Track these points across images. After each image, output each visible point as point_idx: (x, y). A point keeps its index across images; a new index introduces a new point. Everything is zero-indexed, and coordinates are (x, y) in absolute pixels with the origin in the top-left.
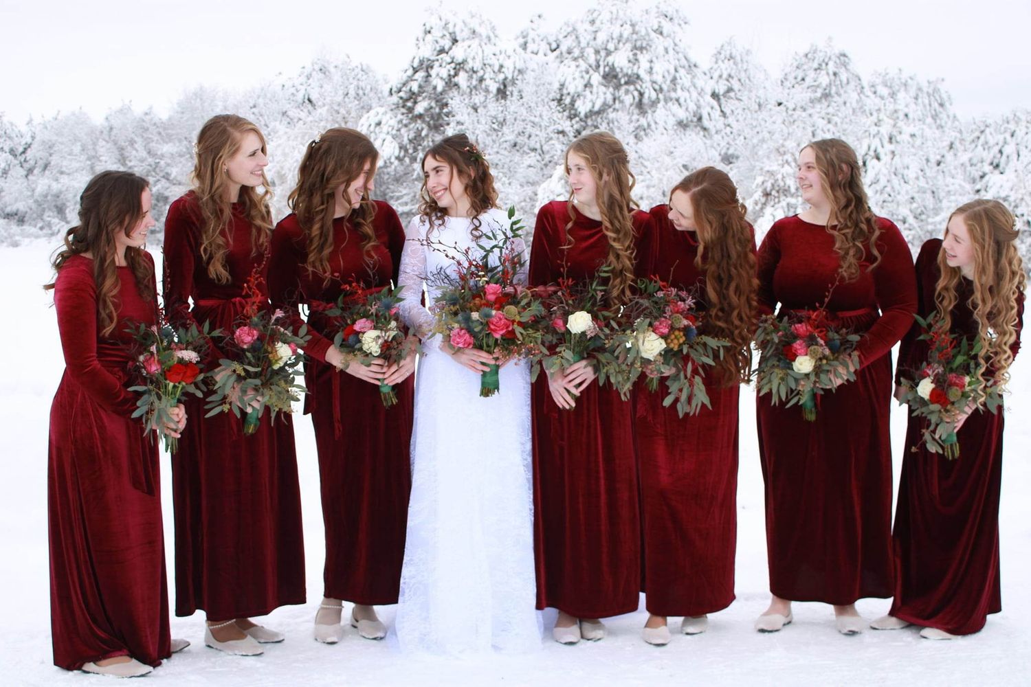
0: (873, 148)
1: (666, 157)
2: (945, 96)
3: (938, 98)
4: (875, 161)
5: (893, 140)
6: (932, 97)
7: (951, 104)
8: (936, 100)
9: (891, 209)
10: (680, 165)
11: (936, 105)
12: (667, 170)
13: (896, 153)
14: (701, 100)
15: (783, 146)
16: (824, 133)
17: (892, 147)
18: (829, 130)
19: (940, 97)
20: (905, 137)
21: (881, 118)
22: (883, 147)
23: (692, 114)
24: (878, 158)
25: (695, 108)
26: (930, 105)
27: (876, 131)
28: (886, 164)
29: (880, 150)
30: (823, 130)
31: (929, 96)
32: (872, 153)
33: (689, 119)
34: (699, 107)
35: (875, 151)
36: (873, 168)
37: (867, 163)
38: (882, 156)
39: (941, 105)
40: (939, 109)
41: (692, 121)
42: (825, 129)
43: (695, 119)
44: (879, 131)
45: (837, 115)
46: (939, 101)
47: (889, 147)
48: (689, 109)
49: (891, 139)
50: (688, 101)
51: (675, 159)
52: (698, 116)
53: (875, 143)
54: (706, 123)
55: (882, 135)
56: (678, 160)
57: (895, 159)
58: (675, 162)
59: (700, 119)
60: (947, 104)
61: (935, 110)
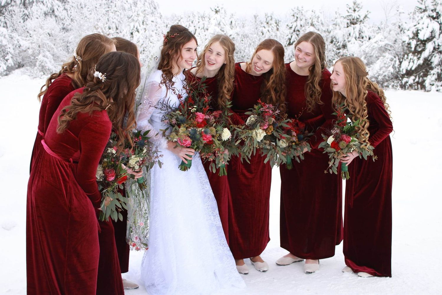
0: (135, 27)
1: (40, 29)
2: (156, 4)
3: (153, 5)
4: (137, 32)
5: (145, 23)
6: (151, 5)
7: (159, 8)
8: (153, 6)
9: (147, 54)
10: (47, 33)
11: (152, 8)
12: (40, 35)
13: (146, 29)
14: (53, 2)
15: (97, 25)
16: (113, 19)
17: (145, 27)
18: (115, 18)
19: (154, 4)
20: (149, 22)
21: (139, 13)
22: (140, 26)
23: (50, 9)
24: (138, 32)
25: (51, 6)
26: (150, 8)
27: (137, 19)
28: (142, 34)
29: (139, 28)
30: (112, 18)
31: (150, 4)
32: (135, 29)
33: (49, 11)
34: (53, 6)
35: (137, 28)
36: (136, 36)
37: (133, 34)
38: (140, 30)
39: (155, 8)
40: (154, 10)
41: (49, 12)
42: (113, 18)
43: (51, 11)
44: (138, 19)
45: (119, 12)
46: (154, 7)
47: (142, 27)
48: (48, 6)
49: (143, 23)
50: (48, 2)
51: (44, 30)
52: (52, 10)
53: (137, 25)
54: (56, 13)
55: (140, 21)
56: (47, 30)
57: (146, 31)
58: (45, 31)
59: (53, 11)
60: (157, 8)
61: (152, 11)
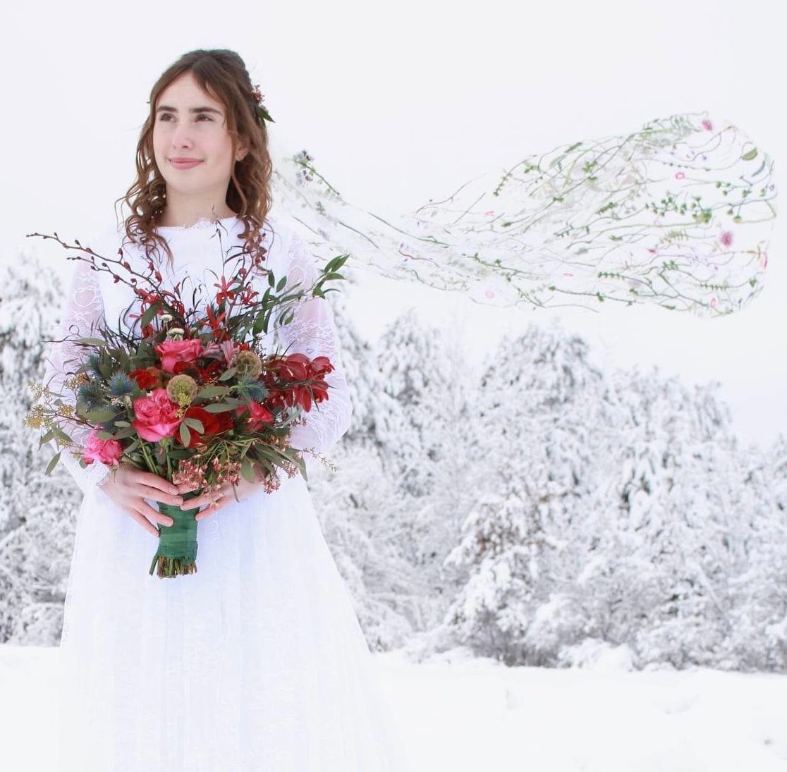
0: (638, 475)
1: (325, 483)
2: (721, 409)
3: (711, 411)
4: (642, 493)
5: (670, 460)
6: (702, 410)
7: (730, 421)
8: (709, 415)
9: (671, 564)
10: (347, 495)
11: (708, 422)
12: (326, 504)
13: (675, 481)
14: (374, 398)
15: (509, 466)
16: (565, 450)
17: (669, 472)
18: (571, 447)
19: (714, 409)
20: (686, 457)
21: (650, 429)
22: (653, 472)
23: (361, 421)
24: (647, 490)
25: (366, 412)
26: (701, 422)
27: (643, 449)
28: (659, 498)
29: (649, 477)
30: (562, 446)
31: (699, 409)
32: (637, 482)
33: (357, 428)
34: (371, 411)
35: (642, 479)
36: (640, 504)
37: (631, 497)
38: (652, 486)
39: (717, 422)
40: (712, 427)
41: (359, 431)
42: (566, 445)
43: (365, 428)
44: (647, 450)
45: (583, 424)
46: (713, 417)
47: (663, 473)
48: (358, 412)
49: (665, 461)
50: (356, 399)
51: (339, 486)
52: (369, 424)
53: (643, 467)
54: (381, 434)
55: (653, 455)
56: (344, 487)
57: (674, 489)
58: (339, 490)
59: (372, 428)
60: (725, 421)
61: (707, 430)
